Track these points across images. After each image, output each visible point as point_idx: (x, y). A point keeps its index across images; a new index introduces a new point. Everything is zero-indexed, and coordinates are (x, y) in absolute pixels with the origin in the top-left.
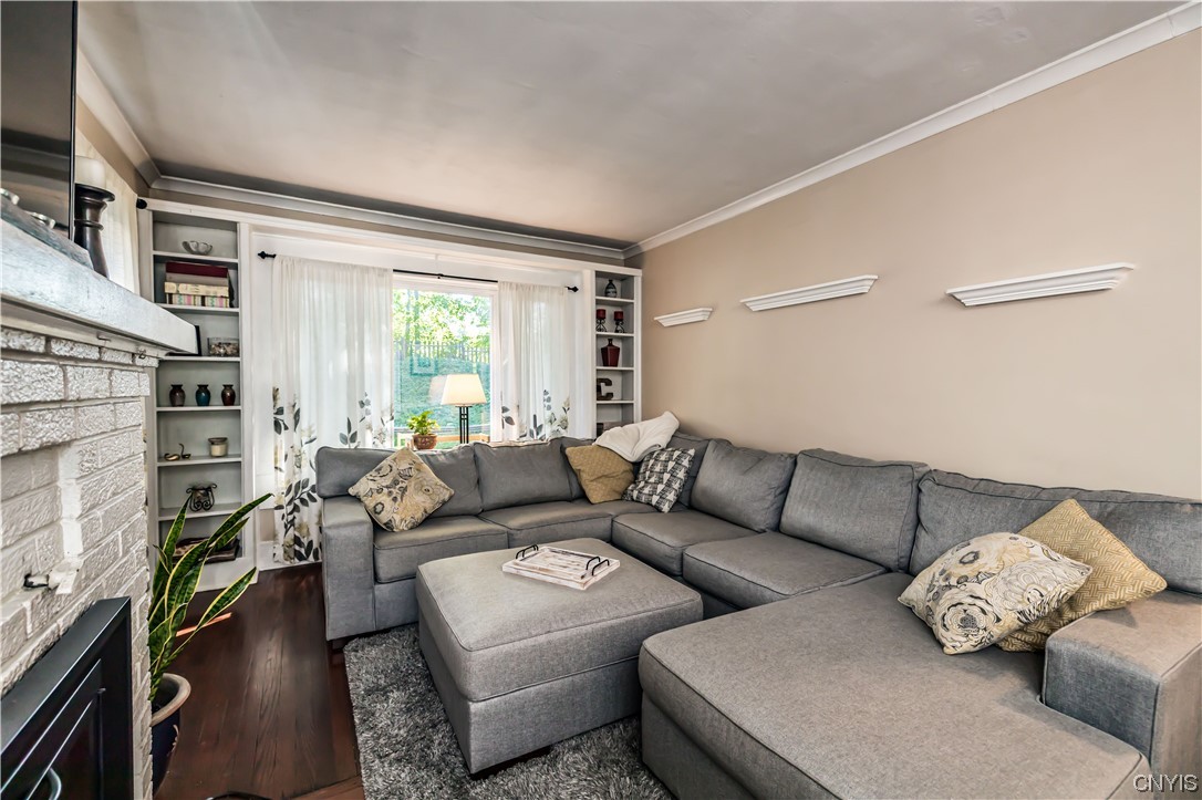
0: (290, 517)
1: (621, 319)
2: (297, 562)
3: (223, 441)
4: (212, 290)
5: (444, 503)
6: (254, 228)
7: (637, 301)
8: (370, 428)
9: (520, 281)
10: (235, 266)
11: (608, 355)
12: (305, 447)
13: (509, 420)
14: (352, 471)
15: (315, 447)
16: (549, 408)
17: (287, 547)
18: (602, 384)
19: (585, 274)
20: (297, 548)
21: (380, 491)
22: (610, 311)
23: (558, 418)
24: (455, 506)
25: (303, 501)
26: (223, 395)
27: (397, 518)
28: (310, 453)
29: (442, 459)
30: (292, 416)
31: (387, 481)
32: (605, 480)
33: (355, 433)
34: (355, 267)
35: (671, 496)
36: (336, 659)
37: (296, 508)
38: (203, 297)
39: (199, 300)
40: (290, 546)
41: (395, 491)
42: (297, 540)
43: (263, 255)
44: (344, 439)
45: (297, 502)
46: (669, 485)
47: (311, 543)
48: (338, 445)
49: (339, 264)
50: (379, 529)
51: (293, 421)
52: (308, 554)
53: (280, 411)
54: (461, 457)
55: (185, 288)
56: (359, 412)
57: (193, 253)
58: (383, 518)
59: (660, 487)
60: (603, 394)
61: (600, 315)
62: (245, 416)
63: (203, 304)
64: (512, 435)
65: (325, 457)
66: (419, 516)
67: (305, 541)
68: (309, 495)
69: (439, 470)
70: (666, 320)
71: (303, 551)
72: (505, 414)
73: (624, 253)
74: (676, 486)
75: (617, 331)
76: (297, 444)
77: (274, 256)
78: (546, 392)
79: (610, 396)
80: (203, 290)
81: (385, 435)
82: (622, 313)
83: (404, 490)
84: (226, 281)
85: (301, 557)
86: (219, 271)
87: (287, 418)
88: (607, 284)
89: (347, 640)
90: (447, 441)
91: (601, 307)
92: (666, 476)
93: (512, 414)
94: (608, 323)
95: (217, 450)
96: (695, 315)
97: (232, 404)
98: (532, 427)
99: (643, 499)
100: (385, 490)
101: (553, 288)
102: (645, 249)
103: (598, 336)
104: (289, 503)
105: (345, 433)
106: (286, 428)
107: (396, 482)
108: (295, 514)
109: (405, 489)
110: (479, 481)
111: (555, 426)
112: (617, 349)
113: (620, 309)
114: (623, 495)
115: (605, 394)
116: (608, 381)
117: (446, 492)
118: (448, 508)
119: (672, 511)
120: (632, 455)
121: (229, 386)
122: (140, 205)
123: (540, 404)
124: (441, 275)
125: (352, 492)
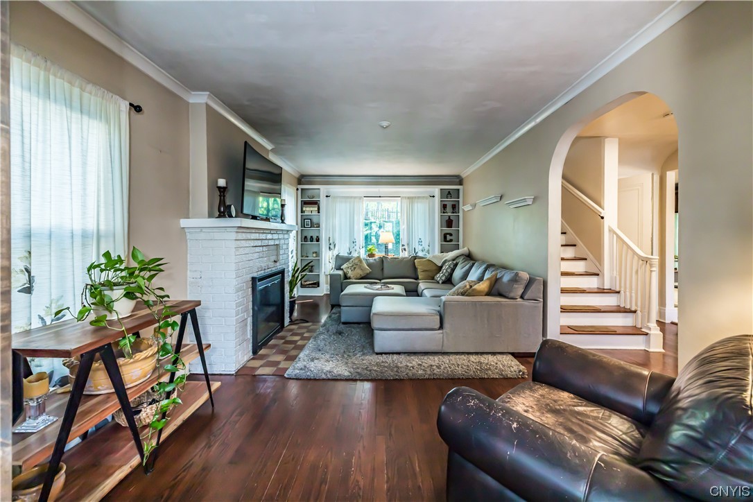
1: (455, 207)
3: (316, 252)
4: (314, 209)
6: (323, 189)
7: (461, 199)
8: (356, 251)
9: (410, 195)
10: (319, 201)
11: (449, 223)
12: (334, 254)
13: (405, 249)
14: (345, 262)
15: (337, 255)
16: (421, 245)
18: (448, 236)
19: (436, 190)
21: (348, 268)
22: (449, 204)
23: (426, 250)
24: (373, 276)
26: (316, 239)
28: (335, 258)
29: (373, 261)
30: (333, 245)
31: (351, 265)
32: (426, 272)
35: (443, 278)
38: (312, 211)
44: (348, 253)
46: (444, 275)
50: (346, 278)
51: (334, 247)
53: (330, 244)
54: (379, 261)
55: (308, 209)
56: (353, 245)
57: (310, 199)
59: (442, 275)
60: (448, 239)
61: (444, 207)
62: (322, 245)
63: (312, 213)
64: (404, 255)
65: (339, 258)
66: (358, 276)
69: (369, 264)
70: (465, 208)
72: (403, 247)
73: (458, 178)
74: (447, 275)
75: (452, 213)
77: (330, 196)
78: (420, 239)
79: (451, 240)
80: (311, 209)
81: (360, 252)
82: (455, 205)
83: (355, 268)
84: (317, 206)
86: (316, 203)
87: (332, 247)
88: (448, 194)
89: (334, 306)
90: (379, 254)
91: (444, 203)
92: (445, 271)
93: (406, 247)
94: (449, 209)
95: (315, 255)
97: (318, 242)
98: (414, 252)
99: (436, 279)
101: (425, 197)
102: (463, 177)
103: (442, 215)
105: (348, 251)
106: (332, 249)
107: (353, 266)
110: (383, 269)
111: (424, 253)
112: (452, 221)
113: (454, 203)
114: (433, 278)
115: (448, 240)
116: (451, 235)
117: (368, 270)
118: (369, 276)
119: (442, 283)
120: (440, 265)
121: (317, 237)
122: (297, 189)
123: (417, 244)
124: (380, 197)
125: (342, 268)
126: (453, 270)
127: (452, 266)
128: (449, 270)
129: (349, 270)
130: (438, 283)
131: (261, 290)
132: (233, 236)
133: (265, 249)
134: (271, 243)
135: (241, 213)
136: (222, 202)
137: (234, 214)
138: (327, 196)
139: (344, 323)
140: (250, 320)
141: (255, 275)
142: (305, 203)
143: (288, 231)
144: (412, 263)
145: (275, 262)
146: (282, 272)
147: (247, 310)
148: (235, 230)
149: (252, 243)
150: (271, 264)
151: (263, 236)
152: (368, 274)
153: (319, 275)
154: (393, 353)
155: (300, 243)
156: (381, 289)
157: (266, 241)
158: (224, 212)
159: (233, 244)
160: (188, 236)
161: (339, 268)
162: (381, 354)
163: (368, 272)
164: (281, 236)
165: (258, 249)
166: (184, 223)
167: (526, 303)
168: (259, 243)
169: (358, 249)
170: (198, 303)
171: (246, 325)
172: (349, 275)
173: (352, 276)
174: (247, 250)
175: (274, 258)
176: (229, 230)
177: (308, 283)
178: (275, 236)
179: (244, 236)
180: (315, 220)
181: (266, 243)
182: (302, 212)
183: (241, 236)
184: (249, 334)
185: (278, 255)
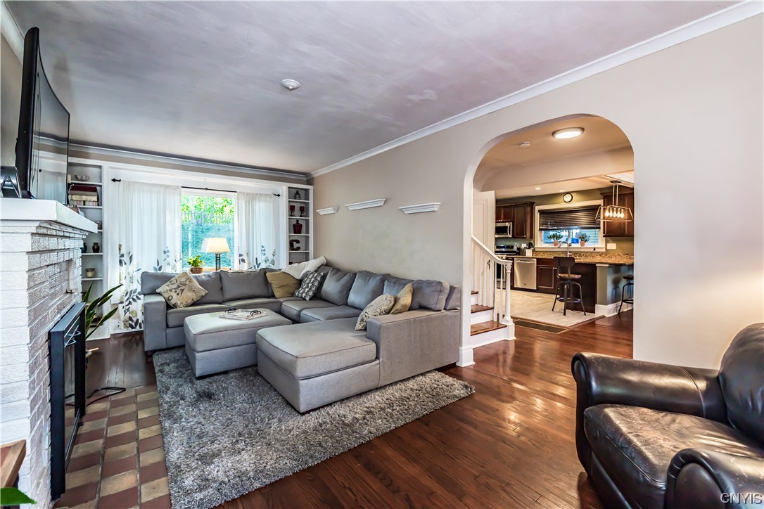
0: (127, 307)
1: (304, 210)
2: (130, 330)
3: (93, 270)
4: (89, 198)
5: (202, 297)
6: (110, 169)
7: (311, 201)
8: (169, 264)
9: (248, 191)
10: (101, 186)
11: (297, 228)
12: (135, 273)
13: (243, 260)
14: (158, 283)
15: (140, 272)
16: (265, 254)
17: (125, 322)
18: (295, 243)
19: (283, 188)
20: (131, 322)
21: (171, 290)
22: (297, 206)
23: (270, 260)
24: (209, 299)
25: (134, 299)
26: (93, 248)
27: (179, 302)
28: (138, 276)
29: (203, 278)
30: (128, 258)
31: (175, 286)
32: (283, 288)
33: (161, 267)
34: (161, 185)
35: (311, 293)
36: (149, 360)
37: (130, 303)
38: (84, 202)
39: (82, 203)
40: (127, 321)
41: (178, 291)
42: (130, 319)
43: (114, 180)
44: (155, 269)
45: (131, 300)
46: (310, 289)
47: (138, 320)
48: (152, 271)
49: (153, 184)
50: (169, 307)
51: (129, 261)
52: (136, 325)
53: (122, 256)
54: (213, 277)
55: (74, 197)
56: (164, 256)
57: (79, 180)
58: (173, 302)
59: (307, 290)
60: (295, 247)
61: (292, 209)
62: (104, 258)
63: (84, 205)
64: (245, 268)
65: (145, 277)
67: (135, 319)
68: (137, 297)
69: (202, 283)
70: (322, 212)
71: (133, 324)
72: (241, 258)
73: (306, 177)
74: (314, 289)
75: (301, 216)
76: (131, 273)
77: (120, 181)
78: (263, 247)
79: (298, 248)
80: (84, 198)
81: (176, 266)
82: (303, 207)
84: (95, 193)
85: (132, 327)
86: (93, 189)
87: (126, 259)
88: (295, 194)
89: (154, 351)
90: (208, 269)
91: (292, 204)
92: (310, 285)
93: (245, 257)
94: (297, 211)
95: (90, 274)
96: (330, 211)
97: (98, 252)
98: (255, 264)
99: (300, 295)
100: (174, 290)
101: (267, 195)
102: (315, 176)
103: (289, 219)
104: (127, 300)
105: (156, 266)
106: (125, 264)
107: (179, 287)
108: (130, 306)
109: (183, 290)
110: (222, 288)
111: (268, 264)
112: (301, 225)
113: (302, 205)
114: (293, 295)
115: (297, 249)
116: (298, 242)
117: (203, 292)
118: (205, 300)
119: (310, 300)
120: (299, 277)
121: (96, 245)
123: (259, 252)
124: (207, 189)
125: (158, 291)
126: (321, 284)
127: (319, 279)
128: (316, 284)
129: (174, 295)
130: (304, 299)
133: (57, 269)
134: (66, 256)
139: (204, 377)
142: (71, 189)
144: (263, 276)
145: (68, 292)
148: (34, 228)
149: (48, 259)
150: (66, 298)
151: (61, 244)
154: (323, 407)
157: (62, 254)
161: (153, 293)
162: (308, 412)
164: (76, 244)
165: (52, 271)
167: (449, 313)
168: (54, 259)
169: (172, 262)
174: (42, 275)
175: (66, 286)
179: (42, 242)
181: (62, 256)
183: (37, 243)
185: (69, 280)
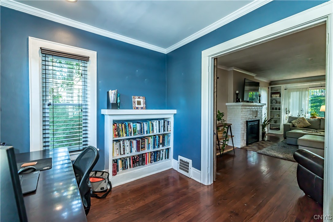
3: (278, 115)
6: (283, 86)
10: (281, 92)
21: (295, 122)
30: (289, 112)
33: (300, 115)
41: (298, 123)
44: (298, 116)
55: (274, 96)
56: (301, 112)
57: (275, 91)
62: (281, 112)
65: (290, 117)
66: (302, 126)
77: (287, 89)
80: (276, 96)
81: (306, 116)
83: (299, 123)
84: (279, 94)
87: (287, 112)
105: (298, 115)
107: (298, 121)
110: (320, 125)
121: (279, 108)
122: (269, 88)
124: (321, 87)
125: (292, 122)
129: (296, 124)
131: (250, 125)
132: (240, 107)
133: (251, 112)
134: (254, 110)
135: (243, 101)
136: (237, 98)
137: (241, 101)
138: (285, 89)
139: (288, 144)
140: (245, 134)
141: (248, 120)
142: (272, 93)
143: (262, 106)
145: (256, 117)
146: (259, 121)
147: (244, 131)
148: (241, 106)
149: (247, 110)
150: (254, 117)
151: (251, 108)
152: (308, 126)
153: (280, 125)
155: (270, 110)
156: (312, 132)
157: (252, 109)
158: (238, 101)
159: (241, 110)
160: (228, 108)
161: (290, 122)
163: (309, 125)
164: (258, 108)
165: (249, 112)
166: (227, 104)
168: (249, 110)
169: (304, 114)
170: (231, 124)
171: (244, 135)
172: (295, 126)
173: (297, 126)
174: (245, 112)
175: (255, 115)
176: (239, 106)
177: (274, 128)
178: (256, 108)
179: (244, 108)
180: (278, 100)
181: (252, 110)
182: (271, 97)
183: (242, 108)
184: (245, 138)
185: (257, 114)
